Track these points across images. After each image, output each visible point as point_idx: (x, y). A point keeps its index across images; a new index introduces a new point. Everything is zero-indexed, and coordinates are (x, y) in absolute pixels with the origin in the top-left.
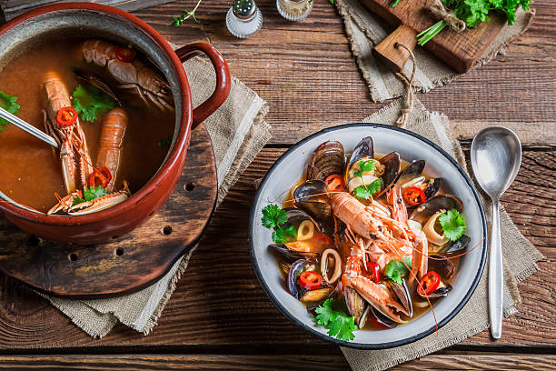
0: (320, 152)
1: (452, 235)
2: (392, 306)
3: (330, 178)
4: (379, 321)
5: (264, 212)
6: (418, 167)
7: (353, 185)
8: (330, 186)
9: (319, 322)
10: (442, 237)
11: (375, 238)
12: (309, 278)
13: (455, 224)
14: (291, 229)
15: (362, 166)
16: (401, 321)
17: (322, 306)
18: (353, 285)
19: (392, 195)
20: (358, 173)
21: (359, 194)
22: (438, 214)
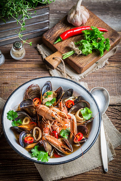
0: (30, 89)
1: (87, 118)
2: (63, 147)
3: (35, 99)
4: (59, 154)
5: (8, 114)
6: (70, 92)
7: (44, 101)
8: (35, 103)
9: (33, 155)
10: (82, 119)
11: (54, 119)
12: (28, 139)
13: (87, 113)
14: (19, 121)
15: (47, 94)
16: (68, 154)
17: (34, 149)
18: (46, 139)
19: (61, 104)
20: (46, 97)
21: (47, 104)
22: (80, 110)
